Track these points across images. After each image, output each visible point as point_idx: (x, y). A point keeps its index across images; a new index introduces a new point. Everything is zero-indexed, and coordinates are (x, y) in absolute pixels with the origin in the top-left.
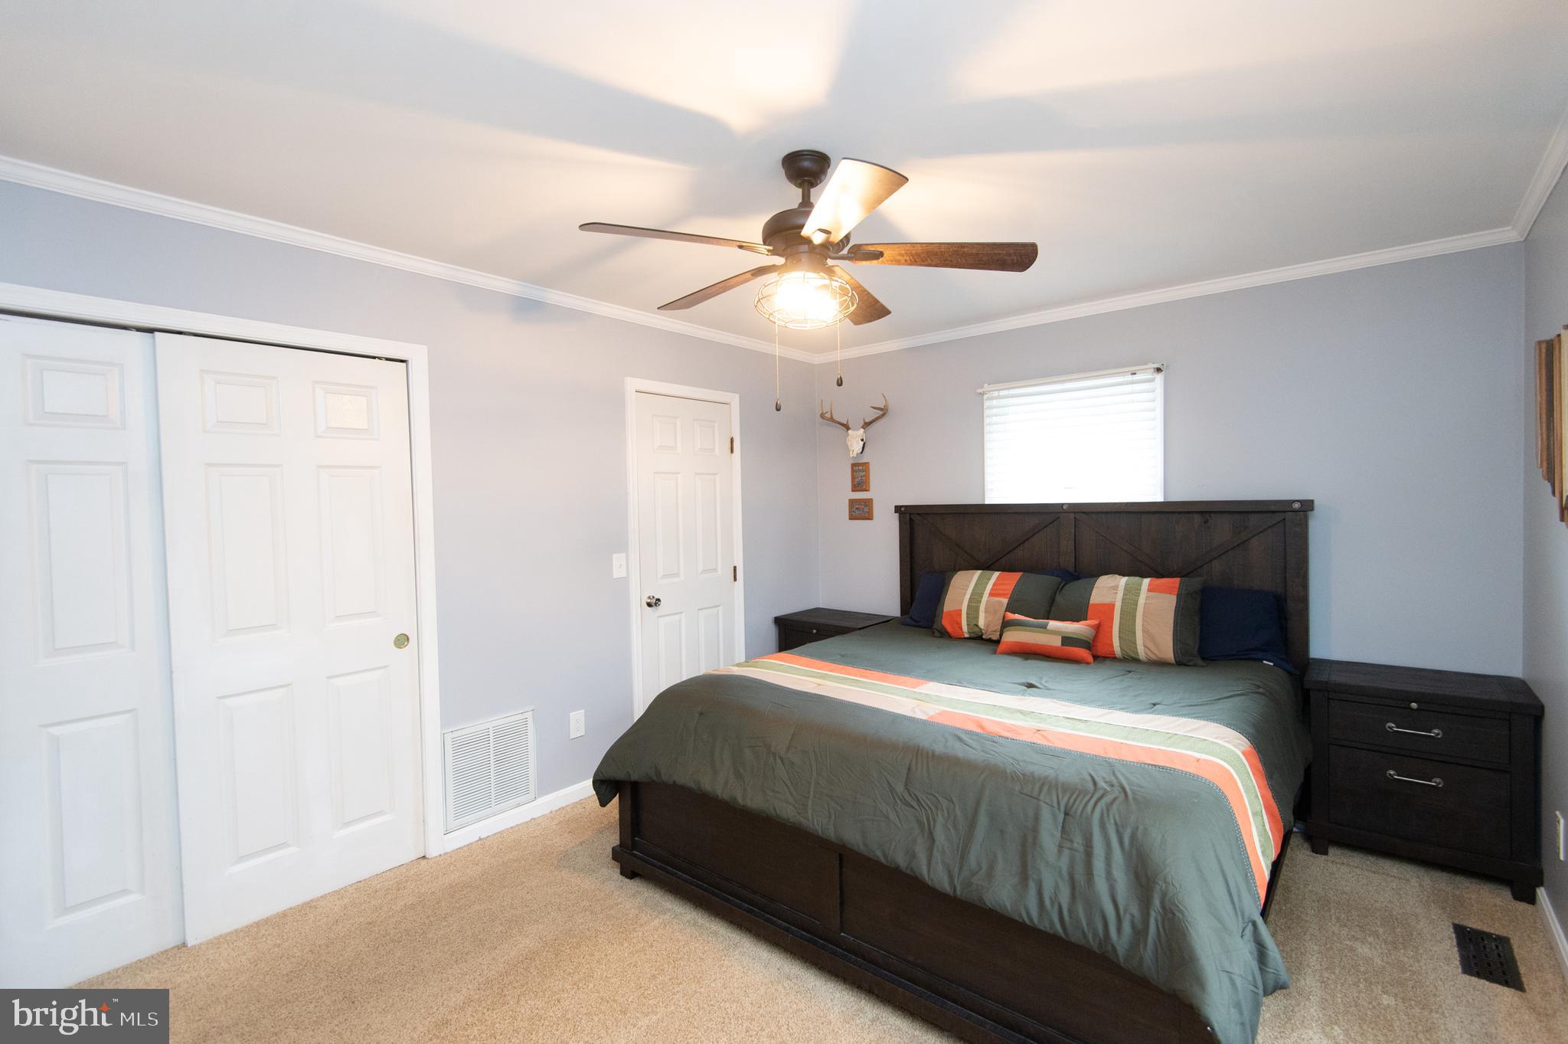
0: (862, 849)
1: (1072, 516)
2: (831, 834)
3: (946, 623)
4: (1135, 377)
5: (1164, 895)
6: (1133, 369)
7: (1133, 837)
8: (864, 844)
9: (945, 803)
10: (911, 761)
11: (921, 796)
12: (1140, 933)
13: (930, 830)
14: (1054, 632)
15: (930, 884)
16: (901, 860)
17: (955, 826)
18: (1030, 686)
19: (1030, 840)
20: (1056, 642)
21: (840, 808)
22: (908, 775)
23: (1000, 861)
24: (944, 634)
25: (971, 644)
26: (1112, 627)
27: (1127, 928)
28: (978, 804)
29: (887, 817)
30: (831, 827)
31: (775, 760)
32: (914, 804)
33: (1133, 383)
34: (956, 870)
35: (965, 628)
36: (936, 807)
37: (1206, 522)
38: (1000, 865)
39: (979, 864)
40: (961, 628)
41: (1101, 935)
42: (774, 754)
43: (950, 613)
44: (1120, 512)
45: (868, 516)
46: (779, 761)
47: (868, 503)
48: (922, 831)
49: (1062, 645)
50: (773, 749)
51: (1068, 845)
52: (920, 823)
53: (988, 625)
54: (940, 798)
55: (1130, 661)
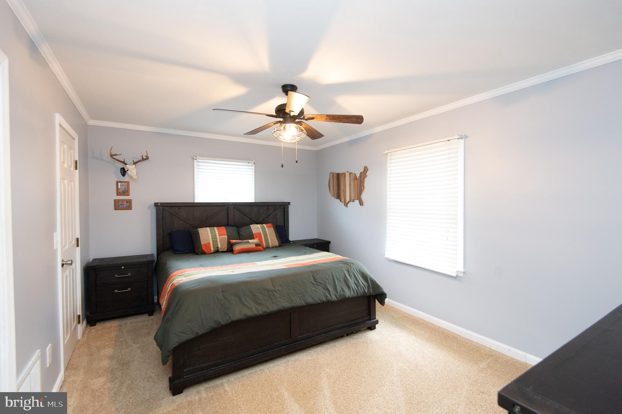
0: (314, 302)
1: (232, 206)
2: (303, 303)
3: (204, 248)
4: (249, 164)
5: (370, 278)
6: (249, 161)
7: (359, 271)
8: (314, 301)
9: (326, 280)
10: (313, 275)
11: (321, 281)
12: (369, 287)
13: (326, 288)
14: (252, 243)
15: (333, 300)
16: (324, 299)
17: (331, 285)
18: (275, 257)
19: (346, 280)
20: (254, 246)
21: (302, 295)
22: (314, 278)
23: (343, 288)
24: (204, 253)
25: (215, 254)
26: (262, 239)
27: (367, 288)
28: (333, 277)
29: (316, 291)
30: (303, 301)
31: (273, 293)
32: (320, 284)
33: (248, 166)
34: (337, 295)
35: (212, 249)
36: (325, 283)
37: (268, 208)
38: (344, 288)
39: (340, 290)
40: (211, 250)
41: (363, 291)
42: (271, 291)
43: (206, 245)
44: (246, 205)
45: (129, 207)
46: (274, 292)
47: (129, 202)
48: (325, 290)
49: (256, 247)
50: (269, 289)
51: (352, 277)
52: (323, 288)
53: (222, 246)
54: (325, 280)
55: (268, 248)
